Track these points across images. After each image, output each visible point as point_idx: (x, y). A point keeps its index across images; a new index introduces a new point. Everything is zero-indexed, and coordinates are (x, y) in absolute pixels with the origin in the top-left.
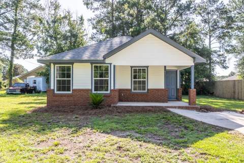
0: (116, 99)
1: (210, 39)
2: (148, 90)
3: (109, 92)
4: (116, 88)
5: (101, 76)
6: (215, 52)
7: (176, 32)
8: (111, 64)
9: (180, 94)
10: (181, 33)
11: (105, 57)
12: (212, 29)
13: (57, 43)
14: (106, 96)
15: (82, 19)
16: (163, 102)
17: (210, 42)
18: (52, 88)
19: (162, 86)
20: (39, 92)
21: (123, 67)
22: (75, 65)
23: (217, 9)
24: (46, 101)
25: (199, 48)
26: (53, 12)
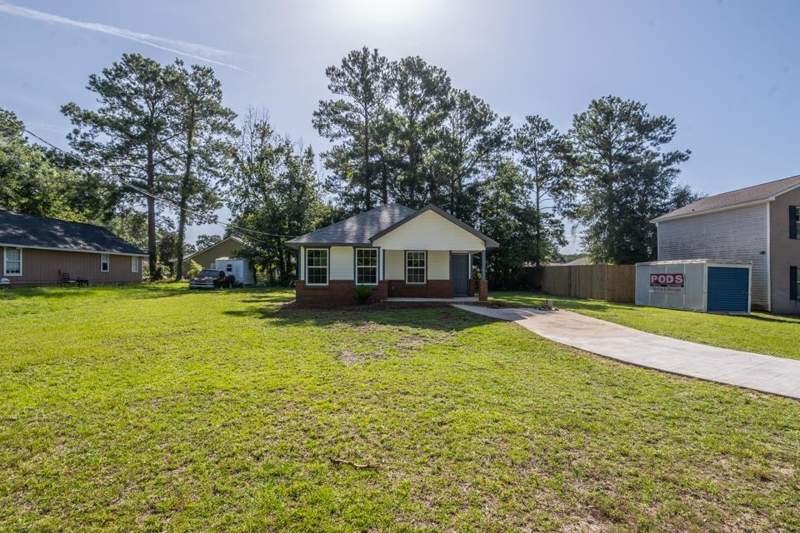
0: (386, 294)
1: (538, 193)
2: (428, 281)
3: (377, 284)
4: (386, 278)
5: (367, 263)
6: (546, 216)
7: (479, 180)
8: (379, 248)
9: (472, 288)
10: (487, 182)
11: (371, 240)
12: (540, 176)
13: (266, 198)
14: (375, 289)
15: (310, 153)
16: (447, 297)
17: (538, 199)
18: (302, 279)
19: (446, 276)
20: (240, 286)
21: (394, 252)
22: (333, 248)
23: (549, 143)
24: (294, 296)
25: (518, 209)
26: (259, 142)
